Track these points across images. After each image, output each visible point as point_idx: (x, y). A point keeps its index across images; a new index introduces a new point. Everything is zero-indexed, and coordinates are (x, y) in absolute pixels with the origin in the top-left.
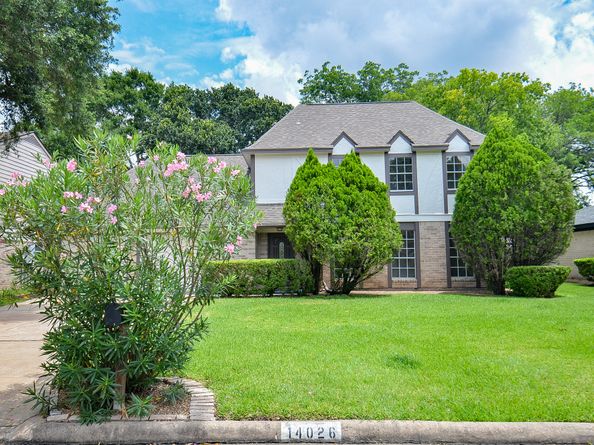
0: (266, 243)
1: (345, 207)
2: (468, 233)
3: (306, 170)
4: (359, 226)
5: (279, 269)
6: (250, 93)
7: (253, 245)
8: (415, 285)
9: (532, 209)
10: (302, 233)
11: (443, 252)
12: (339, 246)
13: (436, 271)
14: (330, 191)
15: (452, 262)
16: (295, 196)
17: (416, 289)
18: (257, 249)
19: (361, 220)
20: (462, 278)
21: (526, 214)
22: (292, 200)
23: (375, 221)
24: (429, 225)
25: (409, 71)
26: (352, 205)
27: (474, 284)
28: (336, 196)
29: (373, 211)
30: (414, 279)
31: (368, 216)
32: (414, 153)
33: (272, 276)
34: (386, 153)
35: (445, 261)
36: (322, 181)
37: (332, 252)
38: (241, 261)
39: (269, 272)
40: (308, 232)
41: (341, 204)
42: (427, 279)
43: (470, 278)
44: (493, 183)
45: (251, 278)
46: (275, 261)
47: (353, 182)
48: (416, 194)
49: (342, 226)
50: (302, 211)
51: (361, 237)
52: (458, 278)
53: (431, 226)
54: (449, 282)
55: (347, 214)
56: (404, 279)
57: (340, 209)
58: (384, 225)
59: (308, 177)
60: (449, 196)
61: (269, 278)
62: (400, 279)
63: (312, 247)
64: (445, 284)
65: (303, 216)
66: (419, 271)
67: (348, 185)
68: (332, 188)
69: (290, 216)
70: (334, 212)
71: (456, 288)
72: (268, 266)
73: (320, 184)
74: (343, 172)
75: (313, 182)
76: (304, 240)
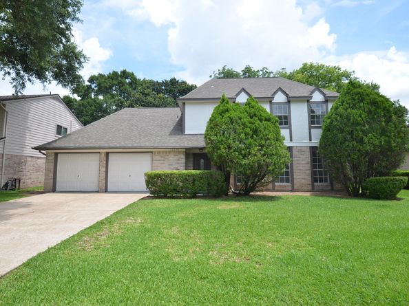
0: (192, 159)
1: (251, 133)
2: (336, 153)
3: (221, 108)
4: (262, 146)
5: (201, 178)
6: (184, 83)
7: (184, 161)
8: (290, 188)
9: (387, 136)
10: (219, 151)
11: (309, 166)
12: (247, 161)
13: (304, 179)
14: (239, 121)
15: (314, 173)
16: (213, 125)
17: (291, 191)
18: (185, 163)
19: (263, 142)
20: (321, 184)
21: (383, 139)
22: (211, 128)
23: (273, 143)
24: (299, 148)
25: (268, 71)
26: (255, 131)
27: (330, 188)
28: (244, 124)
29: (271, 136)
30: (289, 184)
31: (268, 139)
32: (289, 102)
33: (196, 183)
34: (271, 102)
35: (310, 172)
36: (232, 114)
37: (241, 166)
38: (175, 171)
39: (194, 180)
40: (224, 151)
41: (248, 130)
42: (298, 184)
43: (326, 184)
44: (356, 117)
45: (181, 184)
46: (198, 172)
47: (255, 115)
48: (290, 128)
49: (249, 147)
50: (218, 135)
51: (264, 155)
52: (319, 184)
53: (301, 150)
54: (313, 186)
55: (252, 137)
56: (282, 184)
57: (246, 134)
58: (280, 146)
59: (223, 112)
60: (312, 130)
61: (194, 185)
62: (280, 184)
63: (226, 162)
64: (310, 188)
65: (220, 139)
66: (292, 178)
67: (251, 118)
68: (240, 119)
69: (210, 139)
70: (243, 136)
71: (318, 191)
72: (193, 175)
73: (232, 116)
74: (248, 109)
75: (227, 115)
76: (220, 156)
